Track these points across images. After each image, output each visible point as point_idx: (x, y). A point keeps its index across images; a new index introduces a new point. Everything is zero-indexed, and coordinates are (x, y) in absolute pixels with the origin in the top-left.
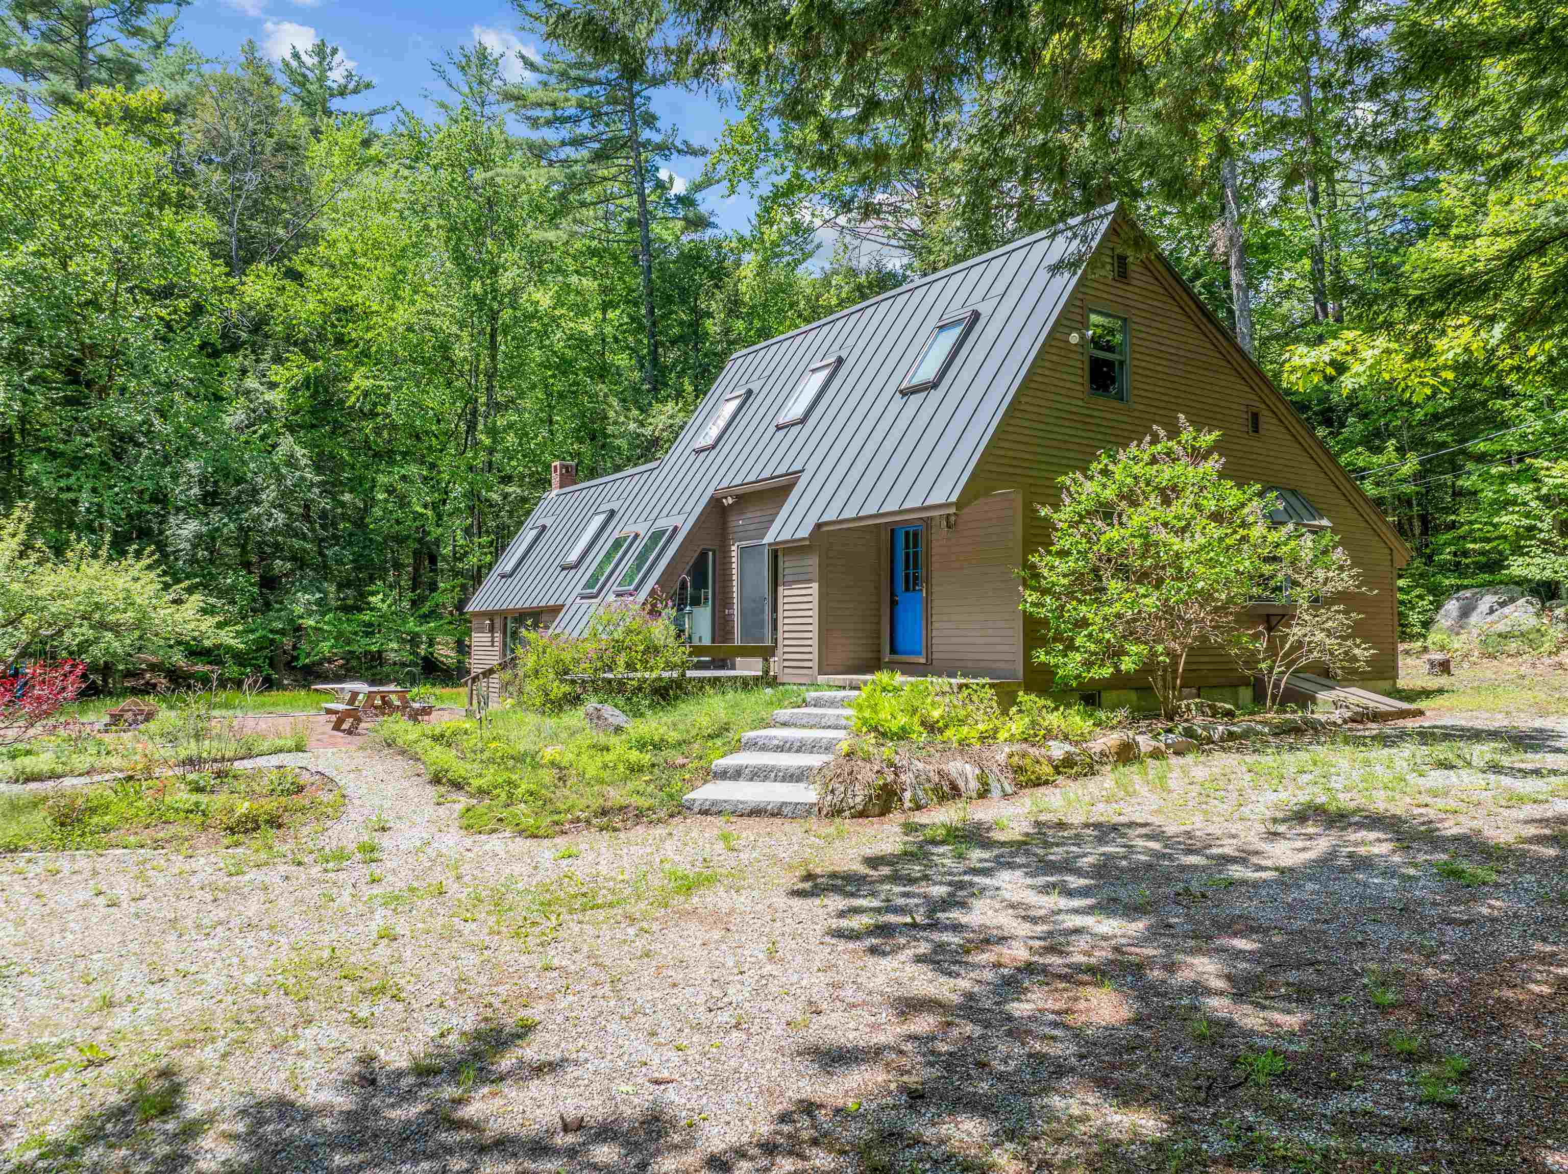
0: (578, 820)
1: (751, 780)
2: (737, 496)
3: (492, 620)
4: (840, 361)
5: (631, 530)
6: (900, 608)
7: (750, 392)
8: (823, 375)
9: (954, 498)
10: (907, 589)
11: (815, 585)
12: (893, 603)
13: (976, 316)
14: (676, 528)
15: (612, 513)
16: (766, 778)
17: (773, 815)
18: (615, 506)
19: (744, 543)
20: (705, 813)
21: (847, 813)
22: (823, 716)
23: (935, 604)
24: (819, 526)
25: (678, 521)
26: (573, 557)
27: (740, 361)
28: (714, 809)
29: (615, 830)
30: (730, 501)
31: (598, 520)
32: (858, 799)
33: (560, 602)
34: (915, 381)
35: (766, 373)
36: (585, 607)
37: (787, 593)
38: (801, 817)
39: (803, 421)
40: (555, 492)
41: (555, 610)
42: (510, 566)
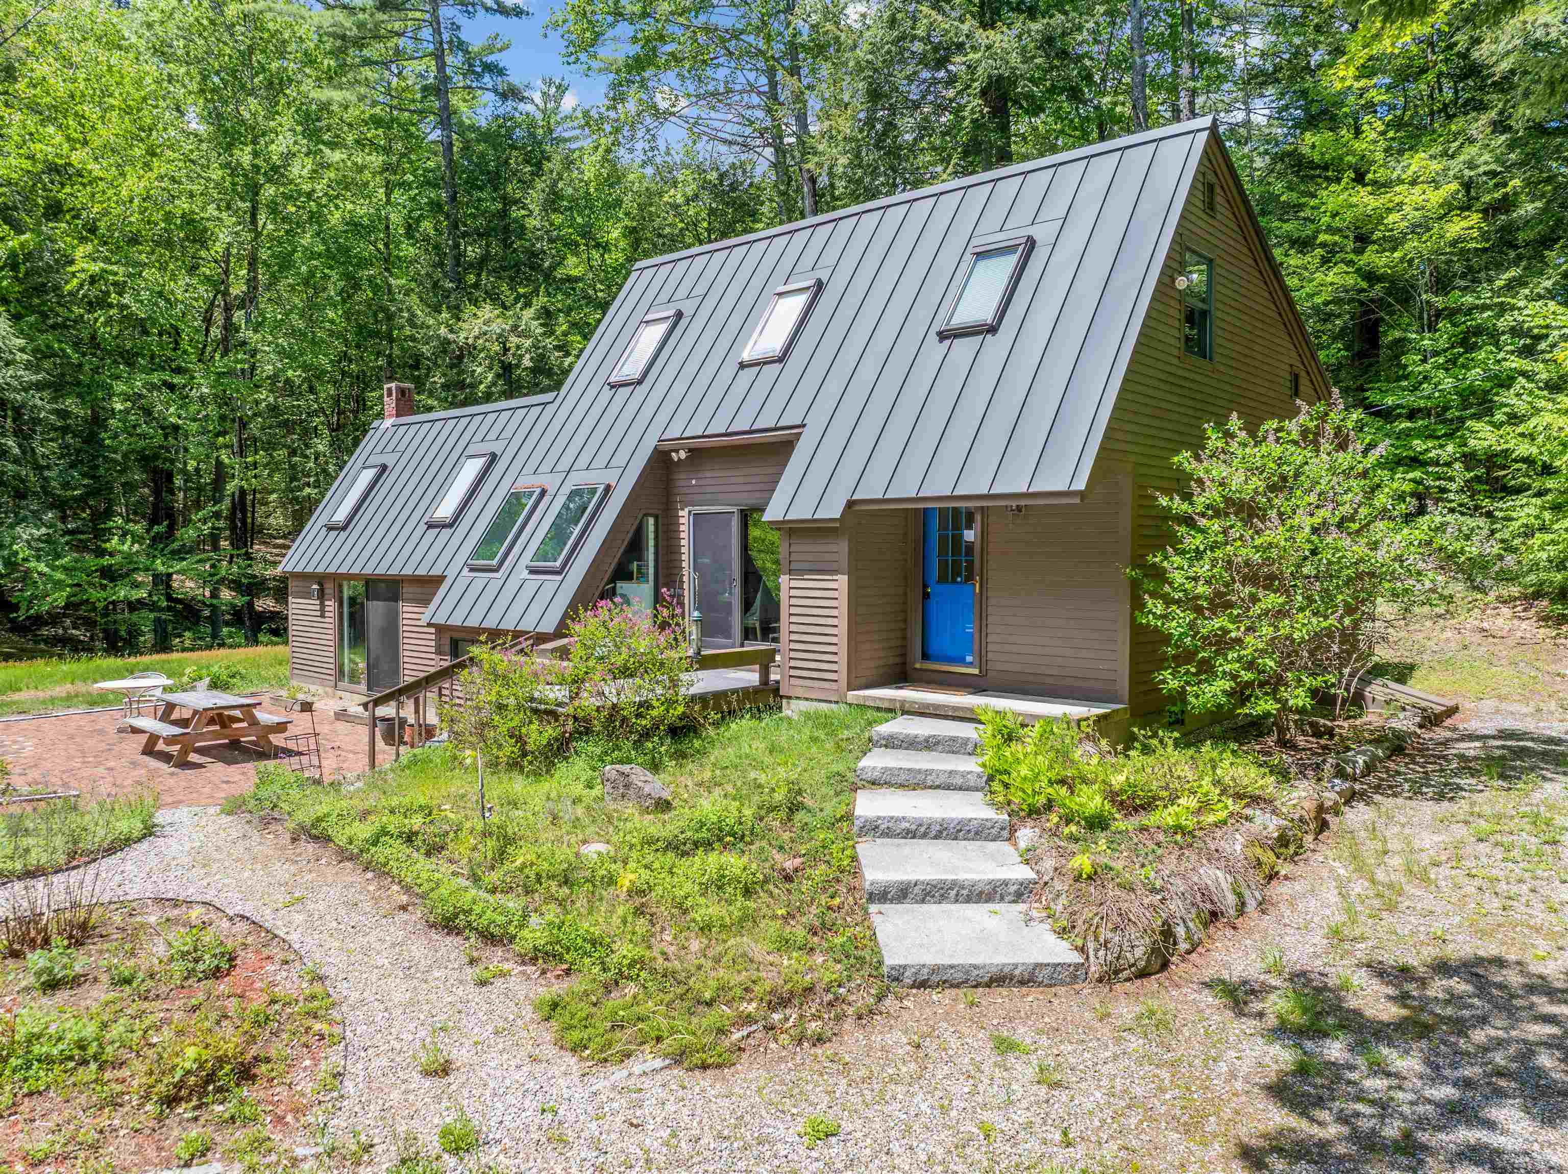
0: (749, 1020)
1: (923, 901)
2: (690, 450)
3: (321, 584)
4: (820, 286)
5: (526, 482)
6: (933, 602)
7: (679, 315)
8: (800, 301)
9: (1080, 484)
10: (942, 579)
11: (843, 579)
12: (926, 596)
13: (1031, 243)
14: (608, 488)
15: (493, 458)
16: (943, 898)
17: (1022, 983)
18: (497, 448)
19: (698, 509)
20: (922, 985)
21: (1126, 974)
24: (851, 504)
25: (610, 477)
26: (446, 510)
27: (649, 273)
28: (935, 978)
29: (819, 1040)
30: (683, 455)
31: (471, 467)
32: (1139, 952)
33: (436, 571)
34: (956, 321)
35: (700, 290)
36: (478, 584)
37: (794, 584)
38: (1062, 983)
39: (782, 359)
40: (388, 422)
41: (430, 583)
42: (340, 516)
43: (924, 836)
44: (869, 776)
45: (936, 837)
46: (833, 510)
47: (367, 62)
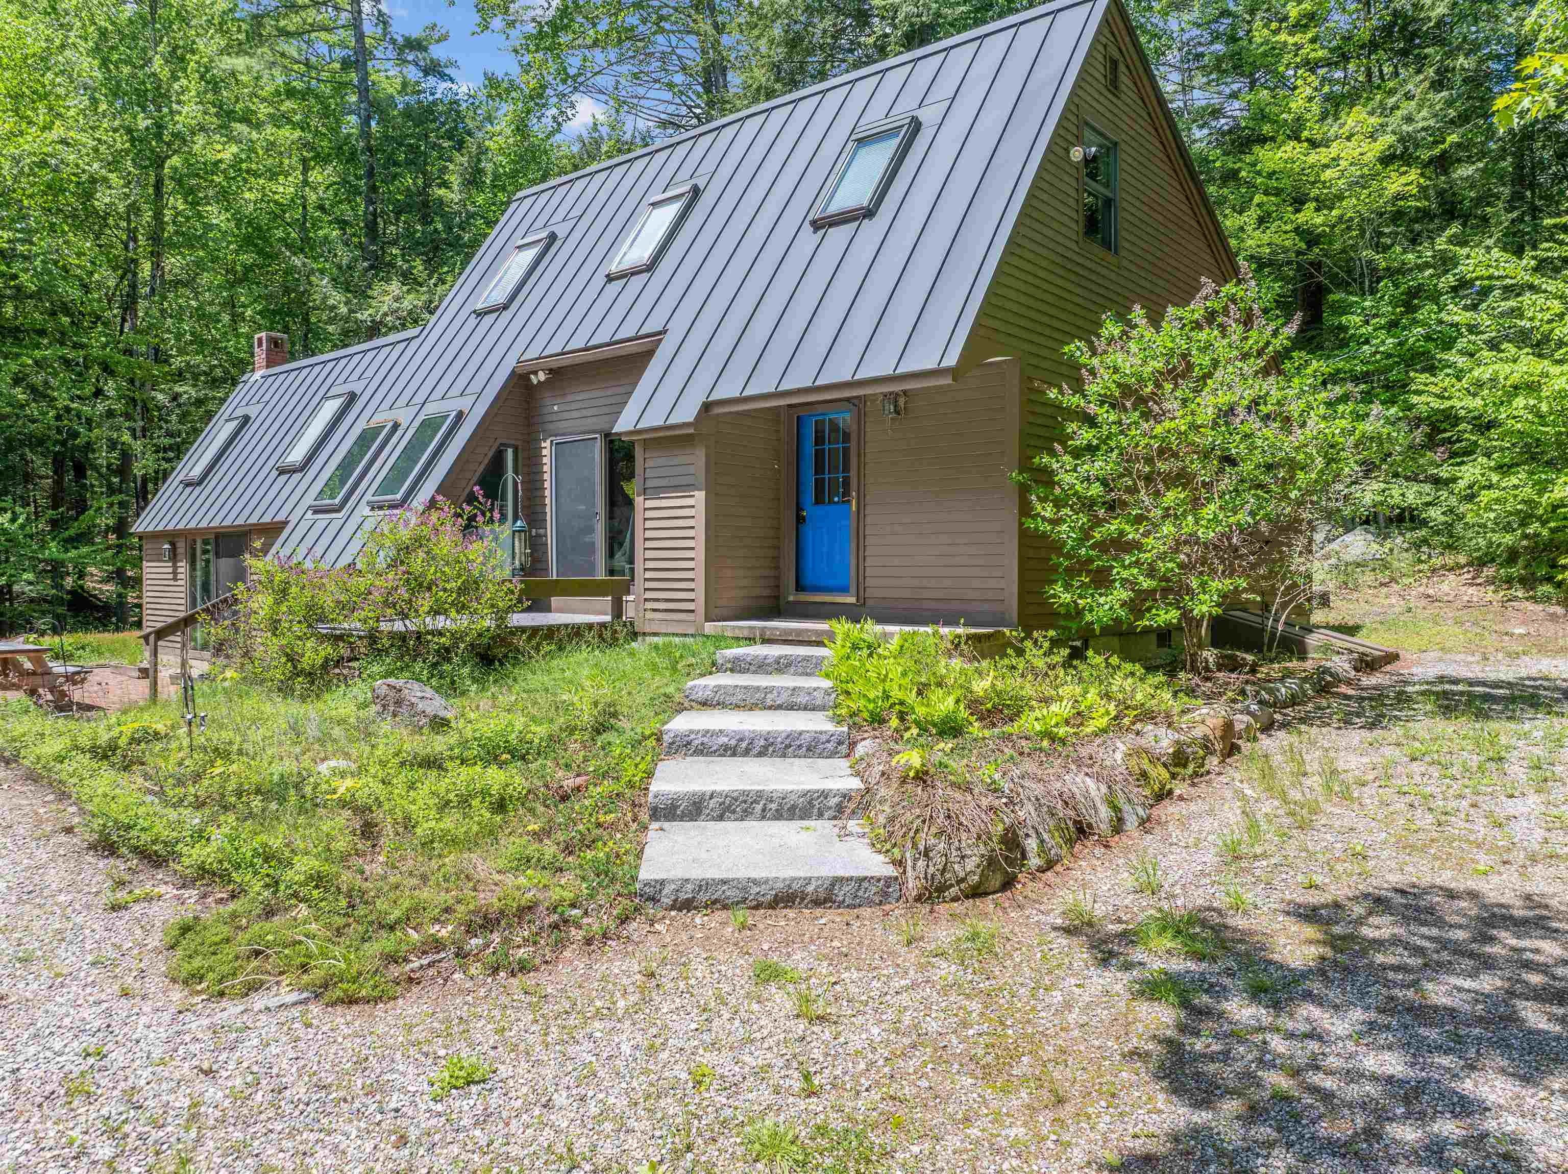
0: (438, 945)
1: (721, 818)
2: (551, 371)
3: (173, 544)
4: (696, 192)
5: (383, 417)
7: (553, 237)
8: (673, 208)
9: (951, 360)
10: (819, 501)
11: (700, 495)
12: (800, 520)
13: (916, 126)
14: (460, 415)
15: (352, 397)
16: (746, 814)
17: (817, 903)
18: (357, 388)
19: (560, 439)
20: (687, 905)
21: (954, 891)
22: (768, 690)
23: (869, 520)
24: (707, 407)
25: (464, 404)
26: (297, 455)
27: (528, 202)
28: (703, 897)
29: (523, 967)
30: (542, 376)
31: (331, 408)
32: (970, 864)
33: (280, 517)
34: (833, 208)
35: (576, 212)
36: (321, 525)
37: (650, 504)
38: (870, 903)
39: (651, 267)
40: (257, 375)
41: (272, 530)
42: (197, 471)
43: (747, 753)
44: (700, 695)
45: (760, 754)
46: (687, 413)
47: (284, 33)
